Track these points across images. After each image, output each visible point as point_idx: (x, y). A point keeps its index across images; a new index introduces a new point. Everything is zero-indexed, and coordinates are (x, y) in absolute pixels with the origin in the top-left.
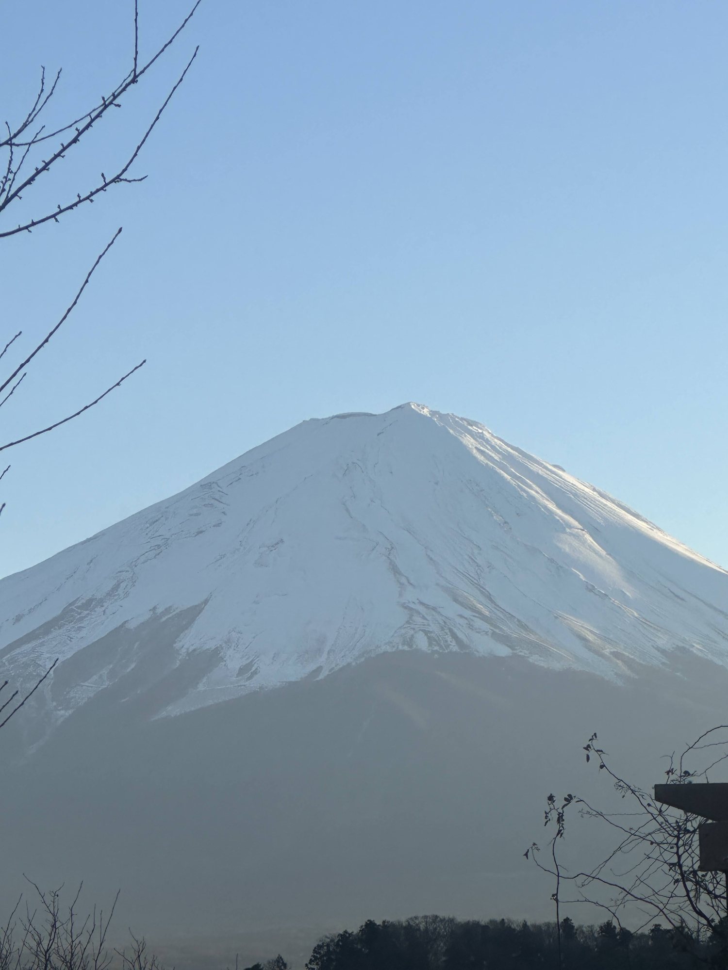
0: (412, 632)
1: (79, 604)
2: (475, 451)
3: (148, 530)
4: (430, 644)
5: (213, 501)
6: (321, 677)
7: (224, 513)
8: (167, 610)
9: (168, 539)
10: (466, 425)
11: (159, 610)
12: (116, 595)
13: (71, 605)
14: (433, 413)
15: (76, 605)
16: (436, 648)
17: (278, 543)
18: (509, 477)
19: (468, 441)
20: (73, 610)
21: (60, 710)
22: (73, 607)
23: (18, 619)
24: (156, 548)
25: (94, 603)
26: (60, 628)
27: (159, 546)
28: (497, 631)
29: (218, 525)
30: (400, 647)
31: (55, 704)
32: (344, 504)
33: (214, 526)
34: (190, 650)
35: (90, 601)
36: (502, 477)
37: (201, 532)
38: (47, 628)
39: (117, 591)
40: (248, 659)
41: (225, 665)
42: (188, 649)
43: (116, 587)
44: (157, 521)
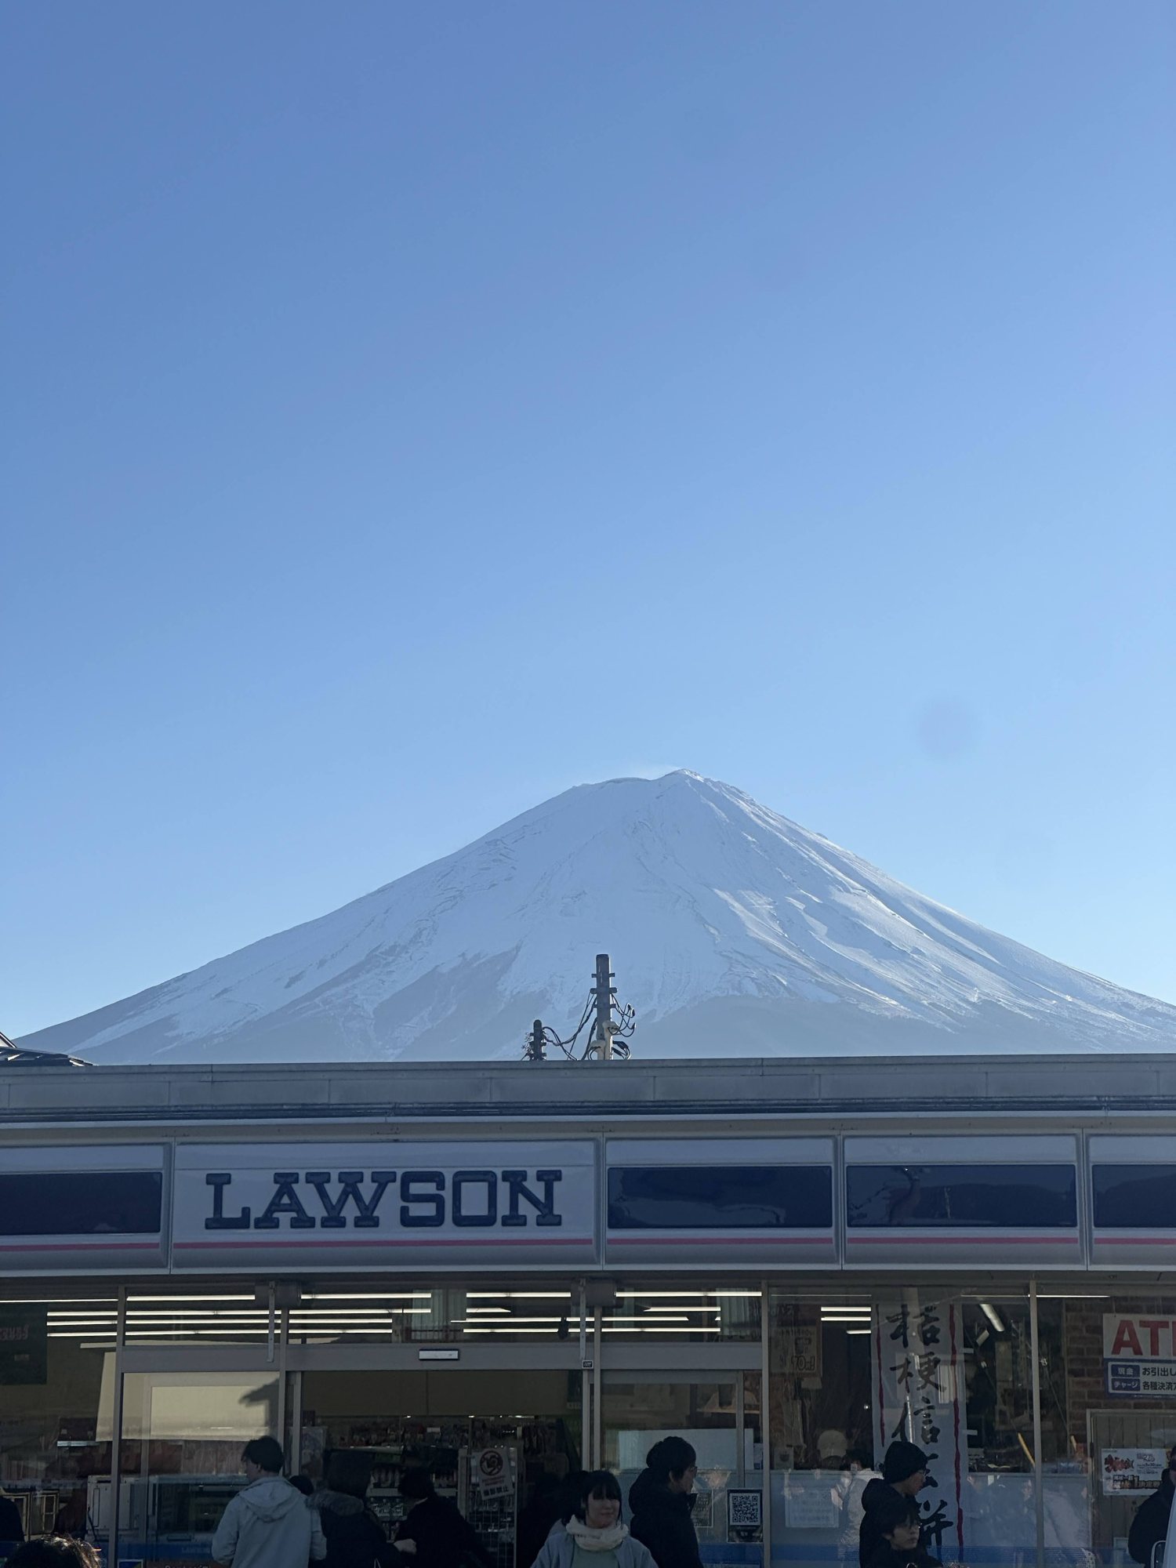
0: (738, 978)
1: (383, 950)
2: (752, 816)
3: (440, 882)
4: (760, 991)
5: (502, 857)
6: (657, 1019)
7: (513, 868)
8: (477, 957)
9: (462, 891)
10: (738, 794)
11: (469, 956)
12: (418, 942)
13: (373, 950)
14: (706, 780)
15: (379, 951)
16: (766, 994)
17: (580, 895)
18: (788, 841)
19: (743, 805)
20: (376, 955)
21: (388, 1049)
22: (377, 953)
23: (322, 963)
24: (452, 898)
25: (398, 949)
26: (368, 972)
27: (454, 897)
28: (820, 980)
29: (509, 879)
30: (731, 992)
31: (380, 1043)
32: (639, 859)
33: (505, 880)
34: (514, 993)
35: (393, 948)
36: (781, 840)
37: (494, 885)
38: (355, 972)
39: (420, 938)
40: (576, 1002)
41: (553, 1008)
42: (512, 992)
43: (419, 934)
44: (447, 874)
